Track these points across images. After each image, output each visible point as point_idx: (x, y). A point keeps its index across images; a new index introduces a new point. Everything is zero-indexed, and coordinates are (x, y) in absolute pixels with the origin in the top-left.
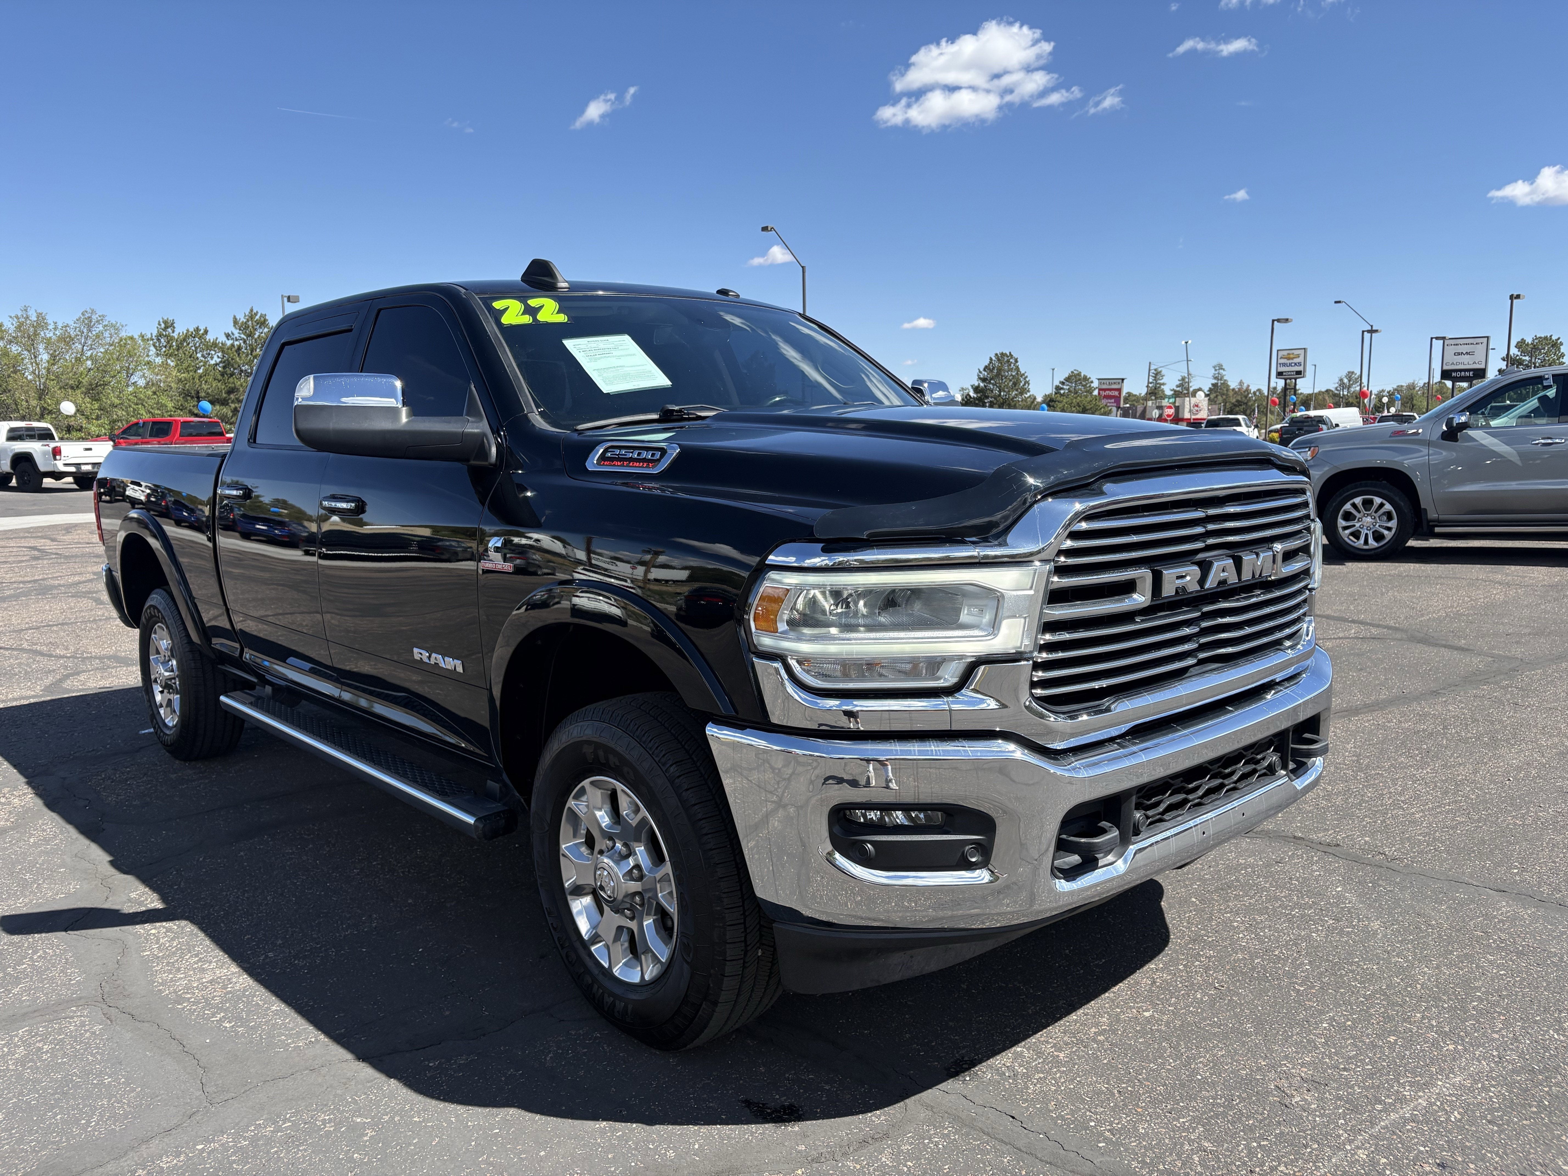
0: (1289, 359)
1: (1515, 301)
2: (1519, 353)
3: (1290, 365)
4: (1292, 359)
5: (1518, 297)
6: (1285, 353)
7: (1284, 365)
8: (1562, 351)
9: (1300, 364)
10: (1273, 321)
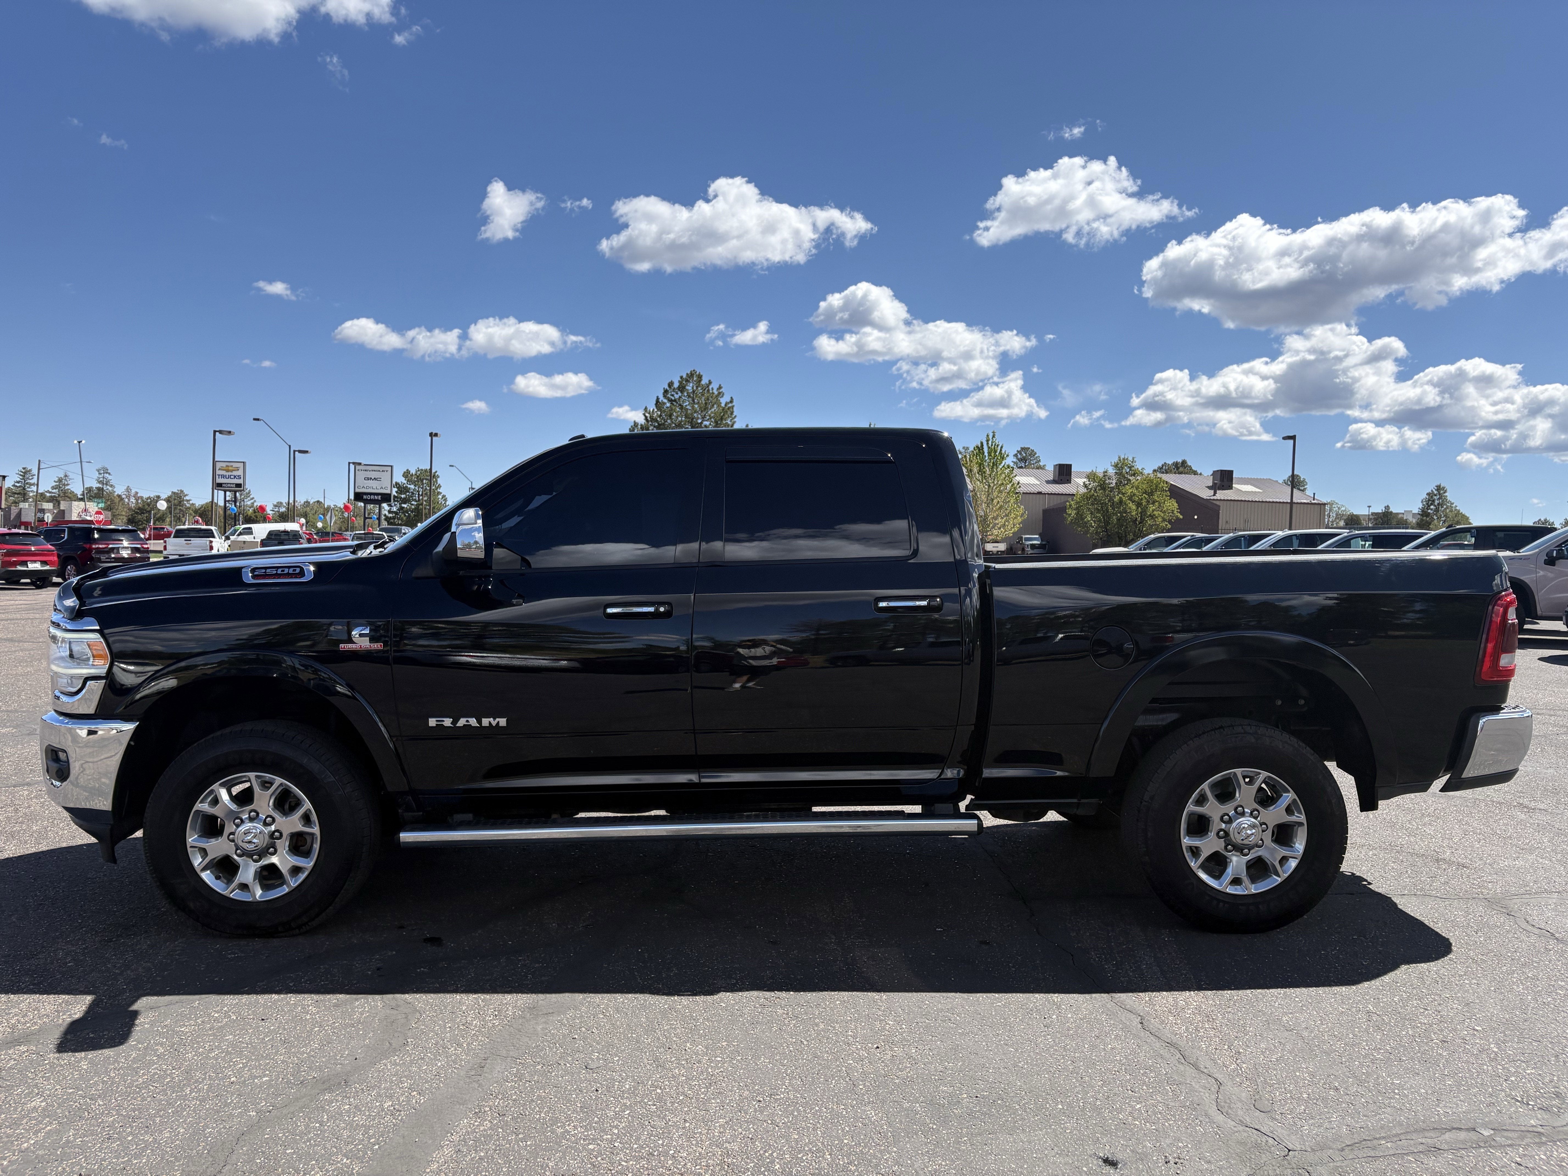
0: (228, 471)
1: (434, 438)
2: (405, 482)
3: (229, 477)
4: (232, 471)
5: (436, 435)
6: (224, 465)
7: (223, 476)
8: (439, 482)
9: (239, 477)
10: (215, 432)
